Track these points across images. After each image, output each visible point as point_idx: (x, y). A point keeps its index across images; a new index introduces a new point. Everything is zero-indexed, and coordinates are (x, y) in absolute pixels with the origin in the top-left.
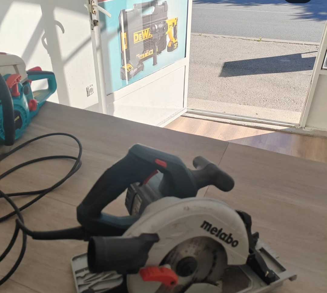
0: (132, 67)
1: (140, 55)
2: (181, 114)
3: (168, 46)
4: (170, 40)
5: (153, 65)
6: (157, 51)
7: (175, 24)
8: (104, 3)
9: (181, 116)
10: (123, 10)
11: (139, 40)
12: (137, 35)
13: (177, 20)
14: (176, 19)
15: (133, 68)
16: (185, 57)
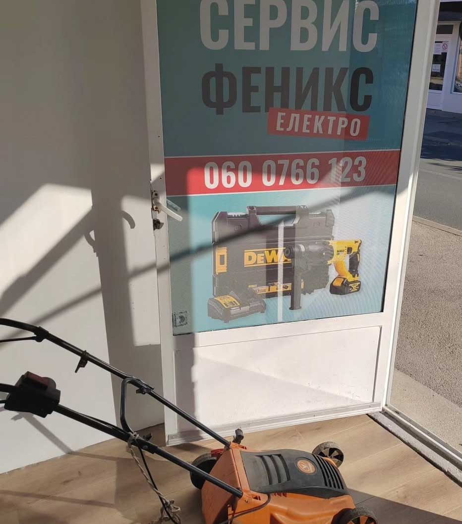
0: (237, 303)
1: (257, 286)
2: (368, 411)
3: (332, 284)
4: (339, 275)
5: (290, 309)
6: (302, 287)
7: (355, 250)
8: (186, 197)
9: (367, 414)
10: (221, 213)
11: (256, 263)
12: (253, 255)
13: (360, 244)
14: (356, 242)
15: (239, 304)
16: (382, 311)
